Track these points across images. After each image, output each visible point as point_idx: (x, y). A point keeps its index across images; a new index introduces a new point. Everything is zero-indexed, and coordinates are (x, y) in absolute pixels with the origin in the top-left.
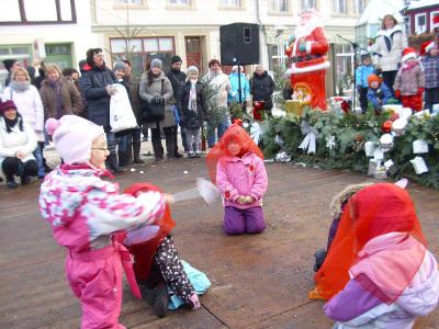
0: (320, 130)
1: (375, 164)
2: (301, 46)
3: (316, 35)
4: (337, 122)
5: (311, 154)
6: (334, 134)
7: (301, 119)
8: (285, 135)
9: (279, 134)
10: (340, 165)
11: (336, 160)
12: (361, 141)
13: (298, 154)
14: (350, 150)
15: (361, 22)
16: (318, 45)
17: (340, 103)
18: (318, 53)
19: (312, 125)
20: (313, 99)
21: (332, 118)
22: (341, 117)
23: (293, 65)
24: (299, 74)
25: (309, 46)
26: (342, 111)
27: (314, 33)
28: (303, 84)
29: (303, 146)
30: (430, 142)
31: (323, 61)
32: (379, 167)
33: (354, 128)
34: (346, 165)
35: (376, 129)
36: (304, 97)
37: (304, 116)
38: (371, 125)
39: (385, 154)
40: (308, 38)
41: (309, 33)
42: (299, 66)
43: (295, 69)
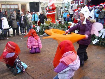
0: (54, 28)
2: (49, 8)
3: (53, 5)
7: (49, 25)
9: (44, 29)
15: (63, 2)
16: (53, 8)
17: (58, 21)
18: (53, 9)
19: (52, 27)
20: (52, 20)
21: (56, 25)
22: (59, 25)
23: (47, 12)
24: (49, 14)
25: (51, 8)
26: (59, 24)
27: (52, 5)
31: (54, 11)
33: (62, 27)
36: (50, 20)
37: (50, 24)
38: (65, 27)
40: (51, 6)
41: (51, 5)
42: (49, 13)
43: (48, 13)
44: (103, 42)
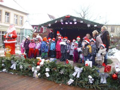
0: (18, 63)
1: (35, 74)
2: (9, 35)
4: (23, 61)
5: (15, 70)
6: (22, 65)
8: (6, 64)
9: (4, 63)
10: (24, 74)
11: (23, 72)
12: (30, 67)
13: (10, 70)
14: (27, 69)
17: (23, 55)
18: (14, 38)
19: (15, 61)
21: (21, 60)
22: (24, 59)
23: (6, 40)
24: (8, 43)
25: (11, 35)
28: (9, 46)
29: (12, 67)
30: (50, 69)
31: (15, 40)
32: (36, 75)
33: (28, 63)
34: (26, 74)
35: (35, 64)
36: (9, 50)
37: (12, 58)
38: (34, 63)
39: (38, 71)
40: (11, 33)
42: (8, 41)
43: (6, 42)
44: (79, 82)
